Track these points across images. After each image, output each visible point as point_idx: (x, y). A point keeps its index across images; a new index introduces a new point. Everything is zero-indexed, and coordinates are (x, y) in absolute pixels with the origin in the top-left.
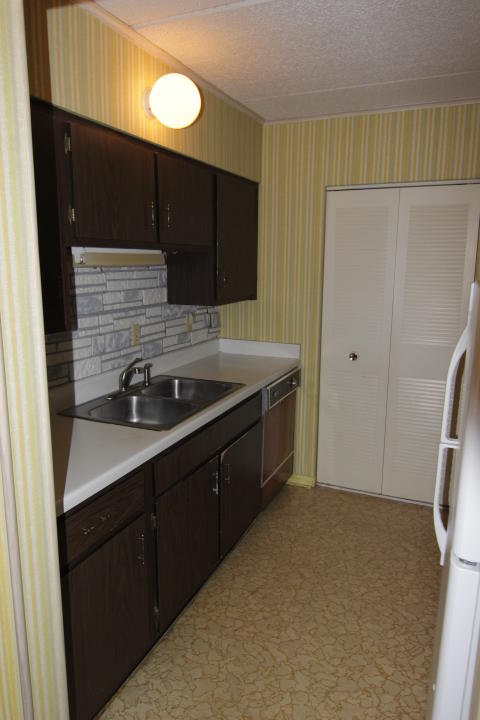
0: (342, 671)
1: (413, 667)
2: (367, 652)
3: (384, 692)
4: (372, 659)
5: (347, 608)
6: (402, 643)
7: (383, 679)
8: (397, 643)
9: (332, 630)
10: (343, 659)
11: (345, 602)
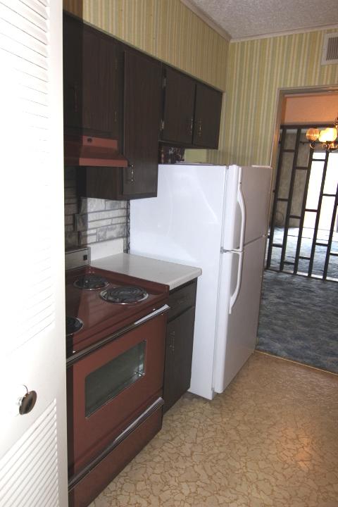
0: (264, 436)
1: (215, 431)
2: (244, 445)
3: (239, 421)
4: (242, 440)
5: (254, 486)
6: (216, 448)
7: (238, 427)
8: (220, 448)
9: (270, 466)
10: (263, 443)
11: (255, 494)
